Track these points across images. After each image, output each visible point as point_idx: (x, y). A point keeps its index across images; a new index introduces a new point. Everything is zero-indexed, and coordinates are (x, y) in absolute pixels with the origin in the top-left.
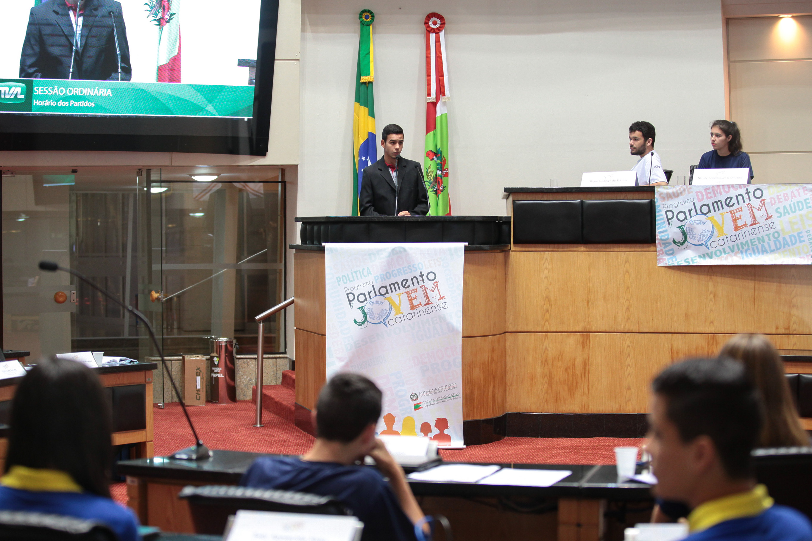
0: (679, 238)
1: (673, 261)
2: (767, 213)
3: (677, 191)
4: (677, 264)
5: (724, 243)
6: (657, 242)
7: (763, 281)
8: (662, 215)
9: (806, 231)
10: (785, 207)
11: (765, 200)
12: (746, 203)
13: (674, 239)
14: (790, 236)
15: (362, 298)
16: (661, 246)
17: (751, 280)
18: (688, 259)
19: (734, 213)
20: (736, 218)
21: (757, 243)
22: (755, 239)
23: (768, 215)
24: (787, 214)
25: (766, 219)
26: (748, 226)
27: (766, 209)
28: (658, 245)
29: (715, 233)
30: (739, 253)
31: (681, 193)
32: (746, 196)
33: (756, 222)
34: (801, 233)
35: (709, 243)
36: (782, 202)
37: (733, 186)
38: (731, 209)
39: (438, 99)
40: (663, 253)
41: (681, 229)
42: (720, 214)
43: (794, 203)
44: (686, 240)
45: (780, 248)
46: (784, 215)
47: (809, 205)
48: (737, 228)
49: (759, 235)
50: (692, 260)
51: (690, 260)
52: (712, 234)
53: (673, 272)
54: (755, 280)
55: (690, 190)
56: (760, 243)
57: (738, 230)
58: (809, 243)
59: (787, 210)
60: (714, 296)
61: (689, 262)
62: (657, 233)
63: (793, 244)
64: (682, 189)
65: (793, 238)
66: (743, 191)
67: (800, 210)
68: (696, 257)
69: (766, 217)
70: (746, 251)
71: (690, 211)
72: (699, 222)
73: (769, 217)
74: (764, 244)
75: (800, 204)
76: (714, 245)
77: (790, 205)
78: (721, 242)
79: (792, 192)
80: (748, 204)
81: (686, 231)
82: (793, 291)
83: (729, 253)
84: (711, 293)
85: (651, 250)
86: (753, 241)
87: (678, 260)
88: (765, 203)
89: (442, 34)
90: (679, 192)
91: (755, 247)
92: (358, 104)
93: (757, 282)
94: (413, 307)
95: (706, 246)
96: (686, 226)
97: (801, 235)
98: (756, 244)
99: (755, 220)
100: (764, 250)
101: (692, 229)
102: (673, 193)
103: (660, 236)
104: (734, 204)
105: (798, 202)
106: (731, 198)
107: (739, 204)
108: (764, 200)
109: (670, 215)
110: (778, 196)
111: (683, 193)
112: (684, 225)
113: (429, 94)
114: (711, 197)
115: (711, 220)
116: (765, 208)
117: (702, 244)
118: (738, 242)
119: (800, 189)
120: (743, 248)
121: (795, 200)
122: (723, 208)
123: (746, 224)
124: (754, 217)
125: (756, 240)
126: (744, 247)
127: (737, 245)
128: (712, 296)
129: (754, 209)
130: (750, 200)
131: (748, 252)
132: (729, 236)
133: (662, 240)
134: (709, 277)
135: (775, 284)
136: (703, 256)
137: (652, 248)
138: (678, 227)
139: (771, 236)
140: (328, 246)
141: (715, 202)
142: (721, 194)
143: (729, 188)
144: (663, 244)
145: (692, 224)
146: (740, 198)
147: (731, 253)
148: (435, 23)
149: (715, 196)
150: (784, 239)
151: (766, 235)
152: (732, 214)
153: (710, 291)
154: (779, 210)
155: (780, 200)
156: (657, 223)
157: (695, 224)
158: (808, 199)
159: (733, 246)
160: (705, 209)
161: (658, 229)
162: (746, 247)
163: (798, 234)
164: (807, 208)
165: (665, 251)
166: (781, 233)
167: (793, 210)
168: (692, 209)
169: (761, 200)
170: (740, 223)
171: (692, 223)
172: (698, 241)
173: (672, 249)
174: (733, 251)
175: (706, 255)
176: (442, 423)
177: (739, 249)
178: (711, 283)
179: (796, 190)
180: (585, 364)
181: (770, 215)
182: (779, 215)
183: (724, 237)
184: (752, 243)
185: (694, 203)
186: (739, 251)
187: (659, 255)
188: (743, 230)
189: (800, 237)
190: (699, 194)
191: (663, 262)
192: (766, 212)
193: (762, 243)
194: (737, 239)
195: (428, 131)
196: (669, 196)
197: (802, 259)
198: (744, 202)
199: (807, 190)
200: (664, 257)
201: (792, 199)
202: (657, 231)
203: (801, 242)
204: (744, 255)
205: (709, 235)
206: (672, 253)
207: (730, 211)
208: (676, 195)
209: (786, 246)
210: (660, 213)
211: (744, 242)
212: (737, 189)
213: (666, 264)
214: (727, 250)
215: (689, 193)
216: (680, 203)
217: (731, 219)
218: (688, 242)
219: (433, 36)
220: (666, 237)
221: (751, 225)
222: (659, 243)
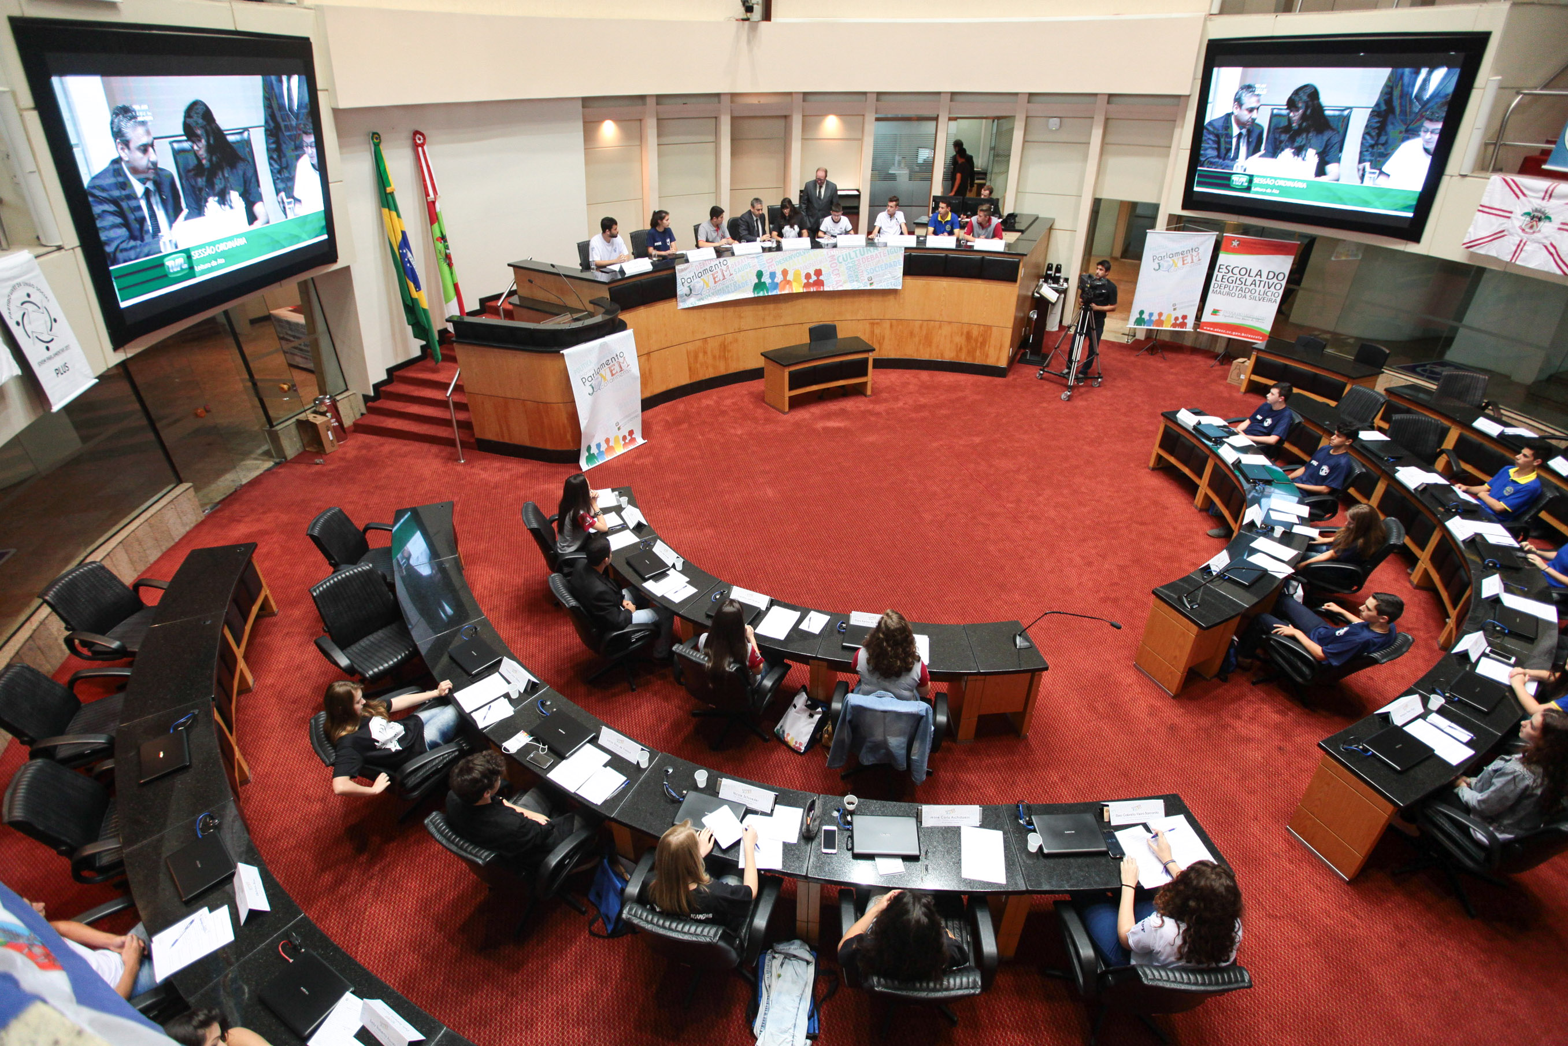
0: (688, 292)
1: (688, 305)
4: (691, 306)
5: (710, 292)
6: (677, 297)
10: (738, 268)
13: (685, 294)
15: (590, 379)
16: (679, 299)
18: (696, 302)
19: (714, 275)
20: (715, 277)
26: (721, 280)
28: (677, 299)
29: (706, 287)
30: (718, 295)
32: (719, 265)
33: (725, 278)
35: (702, 293)
36: (737, 266)
38: (712, 273)
39: (435, 198)
40: (680, 302)
41: (689, 287)
42: (707, 276)
43: (743, 266)
44: (690, 293)
48: (715, 282)
49: (726, 285)
50: (698, 302)
52: (703, 288)
53: (687, 311)
55: (693, 265)
56: (727, 289)
57: (716, 284)
61: (697, 304)
62: (677, 292)
66: (717, 262)
67: (746, 269)
72: (698, 282)
73: (731, 275)
74: (729, 289)
75: (745, 266)
76: (704, 293)
77: (741, 267)
78: (708, 292)
79: (741, 260)
80: (720, 269)
81: (691, 288)
85: (674, 301)
87: (691, 304)
88: (729, 268)
89: (425, 147)
90: (687, 267)
92: (386, 211)
94: (613, 375)
96: (691, 286)
101: (694, 286)
103: (679, 293)
104: (713, 270)
106: (712, 267)
107: (716, 269)
109: (683, 281)
110: (735, 263)
111: (689, 267)
113: (427, 195)
114: (702, 268)
115: (703, 280)
117: (699, 294)
118: (716, 290)
119: (745, 258)
121: (743, 264)
122: (708, 273)
123: (719, 280)
124: (724, 276)
127: (715, 292)
129: (724, 271)
130: (721, 267)
132: (711, 288)
133: (679, 295)
134: (702, 311)
136: (699, 300)
138: (687, 287)
139: (732, 286)
140: (565, 352)
141: (704, 270)
142: (707, 265)
143: (710, 261)
144: (679, 297)
145: (694, 284)
146: (716, 266)
147: (713, 296)
148: (420, 139)
149: (704, 266)
153: (702, 319)
154: (735, 271)
156: (677, 286)
159: (713, 293)
160: (699, 275)
161: (678, 289)
164: (750, 267)
166: (737, 282)
167: (743, 269)
168: (694, 276)
170: (717, 280)
172: (697, 293)
173: (685, 299)
176: (631, 433)
180: (650, 370)
183: (709, 289)
185: (695, 272)
187: (678, 304)
188: (719, 283)
190: (697, 267)
191: (680, 307)
195: (432, 223)
196: (683, 270)
198: (718, 268)
200: (681, 304)
201: (741, 263)
204: (721, 296)
206: (684, 301)
208: (686, 269)
210: (679, 280)
211: (719, 290)
212: (714, 261)
213: (683, 307)
214: (711, 295)
215: (692, 267)
216: (688, 273)
217: (713, 278)
218: (692, 294)
219: (420, 149)
220: (681, 293)
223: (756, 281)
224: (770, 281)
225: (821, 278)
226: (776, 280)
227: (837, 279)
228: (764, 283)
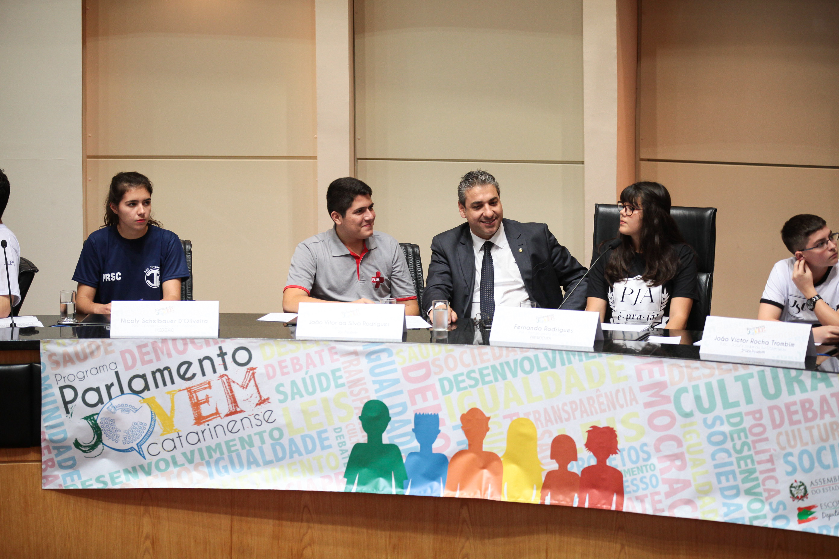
0: (87, 437)
1: (73, 480)
2: (259, 393)
3: (83, 350)
4: (82, 485)
5: (175, 447)
6: (43, 445)
7: (247, 515)
8: (53, 395)
9: (335, 429)
10: (293, 383)
11: (255, 369)
12: (218, 375)
13: (76, 440)
14: (303, 438)
16: (50, 452)
17: (226, 513)
18: (103, 476)
19: (195, 392)
20: (198, 401)
21: (239, 447)
22: (234, 440)
23: (261, 397)
24: (297, 397)
25: (257, 405)
26: (222, 415)
27: (257, 386)
28: (45, 452)
29: (158, 428)
30: (203, 465)
31: (92, 353)
32: (218, 361)
33: (238, 410)
34: (325, 431)
35: (144, 447)
36: (288, 373)
37: (193, 340)
38: (189, 384)
40: (53, 466)
41: (91, 420)
42: (168, 393)
43: (311, 377)
44: (99, 440)
45: (283, 458)
46: (293, 398)
47: (340, 381)
48: (199, 419)
49: (242, 434)
50: (113, 479)
51: (107, 479)
52: (151, 430)
53: (73, 500)
54: (232, 514)
55: (110, 349)
56: (243, 448)
57: (201, 424)
58: (340, 450)
59: (298, 388)
60: (153, 543)
61: (105, 483)
62: (43, 429)
63: (308, 452)
64: (93, 347)
65: (308, 441)
67: (323, 390)
68: (119, 472)
69: (257, 401)
70: (217, 462)
71: (108, 388)
72: (126, 409)
73: (262, 401)
74: (252, 449)
75: (323, 379)
76: (154, 450)
77: (304, 380)
78: (169, 445)
79: (308, 356)
80: (223, 376)
81: (100, 425)
82: (304, 535)
83: (183, 465)
84: (147, 537)
85: (30, 459)
86: (231, 443)
87: (84, 479)
88: (256, 375)
90: (88, 351)
91: (234, 455)
93: (236, 518)
95: (139, 453)
96: (100, 416)
97: (324, 435)
98: (237, 450)
99: (236, 405)
100: (252, 460)
101: (112, 420)
102: (77, 354)
103: (49, 435)
104: (194, 375)
105: (319, 376)
106: (190, 364)
107: (204, 374)
108: (253, 369)
109: (69, 394)
110: (280, 363)
111: (96, 354)
112: (98, 414)
114: (151, 361)
115: (150, 403)
116: (256, 384)
117: (132, 449)
118: (203, 445)
119: (323, 351)
120: (211, 456)
121: (313, 372)
122: (173, 382)
123: (217, 413)
124: (234, 401)
125: (237, 442)
126: (213, 453)
127: (200, 450)
128: (148, 543)
129: (235, 387)
130: (226, 369)
131: (221, 464)
132: (183, 434)
133: (52, 441)
134: (142, 508)
135: (271, 522)
136: (134, 470)
137: (33, 456)
138: (86, 418)
139: (266, 436)
141: (159, 370)
142: (169, 355)
143: (185, 344)
144: (55, 448)
145: (113, 413)
146: (207, 364)
147: (187, 465)
149: (158, 359)
150: (292, 441)
151: (255, 434)
152: (191, 393)
153: (144, 534)
154: (282, 389)
155: (285, 370)
156: (43, 409)
157: (119, 412)
158: (339, 370)
159: (192, 452)
160: (138, 384)
161: (46, 420)
162: (216, 455)
163: (319, 433)
164: (337, 386)
165: (58, 461)
166: (285, 431)
167: (311, 390)
168: (112, 384)
169: (248, 369)
170: (206, 410)
171: (113, 410)
172: (124, 443)
173: (73, 458)
174: (191, 461)
175: (138, 468)
177: (202, 458)
178: (146, 521)
179: (316, 352)
181: (266, 397)
182: (282, 397)
183: (174, 436)
184: (228, 447)
185: (117, 373)
186: (204, 462)
187: (46, 469)
188: (213, 423)
189: (322, 440)
190: (128, 356)
191: (52, 481)
192: (258, 391)
193: (248, 447)
194: (199, 440)
196: (67, 359)
197: (327, 480)
198: (215, 372)
199: (336, 353)
200: (56, 473)
201: (308, 367)
202: (44, 424)
203: (323, 448)
204: (214, 469)
205: (146, 431)
206: (71, 465)
207: (187, 389)
208: (82, 356)
209: (296, 455)
210: (50, 391)
211: (213, 446)
212: (201, 347)
213: (60, 485)
214: (180, 459)
215: (107, 352)
216: (88, 372)
217: (189, 403)
218: (103, 444)
220: (61, 436)
221: (227, 415)
222: (47, 447)
223: (362, 438)
224: (415, 445)
225: (613, 461)
226: (438, 446)
227: (673, 474)
228: (393, 449)
